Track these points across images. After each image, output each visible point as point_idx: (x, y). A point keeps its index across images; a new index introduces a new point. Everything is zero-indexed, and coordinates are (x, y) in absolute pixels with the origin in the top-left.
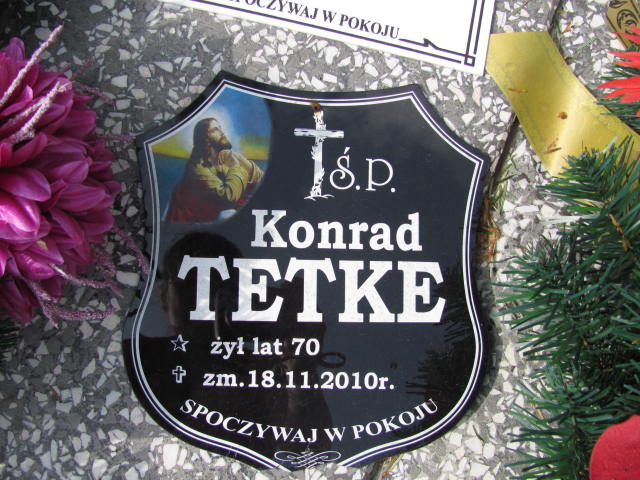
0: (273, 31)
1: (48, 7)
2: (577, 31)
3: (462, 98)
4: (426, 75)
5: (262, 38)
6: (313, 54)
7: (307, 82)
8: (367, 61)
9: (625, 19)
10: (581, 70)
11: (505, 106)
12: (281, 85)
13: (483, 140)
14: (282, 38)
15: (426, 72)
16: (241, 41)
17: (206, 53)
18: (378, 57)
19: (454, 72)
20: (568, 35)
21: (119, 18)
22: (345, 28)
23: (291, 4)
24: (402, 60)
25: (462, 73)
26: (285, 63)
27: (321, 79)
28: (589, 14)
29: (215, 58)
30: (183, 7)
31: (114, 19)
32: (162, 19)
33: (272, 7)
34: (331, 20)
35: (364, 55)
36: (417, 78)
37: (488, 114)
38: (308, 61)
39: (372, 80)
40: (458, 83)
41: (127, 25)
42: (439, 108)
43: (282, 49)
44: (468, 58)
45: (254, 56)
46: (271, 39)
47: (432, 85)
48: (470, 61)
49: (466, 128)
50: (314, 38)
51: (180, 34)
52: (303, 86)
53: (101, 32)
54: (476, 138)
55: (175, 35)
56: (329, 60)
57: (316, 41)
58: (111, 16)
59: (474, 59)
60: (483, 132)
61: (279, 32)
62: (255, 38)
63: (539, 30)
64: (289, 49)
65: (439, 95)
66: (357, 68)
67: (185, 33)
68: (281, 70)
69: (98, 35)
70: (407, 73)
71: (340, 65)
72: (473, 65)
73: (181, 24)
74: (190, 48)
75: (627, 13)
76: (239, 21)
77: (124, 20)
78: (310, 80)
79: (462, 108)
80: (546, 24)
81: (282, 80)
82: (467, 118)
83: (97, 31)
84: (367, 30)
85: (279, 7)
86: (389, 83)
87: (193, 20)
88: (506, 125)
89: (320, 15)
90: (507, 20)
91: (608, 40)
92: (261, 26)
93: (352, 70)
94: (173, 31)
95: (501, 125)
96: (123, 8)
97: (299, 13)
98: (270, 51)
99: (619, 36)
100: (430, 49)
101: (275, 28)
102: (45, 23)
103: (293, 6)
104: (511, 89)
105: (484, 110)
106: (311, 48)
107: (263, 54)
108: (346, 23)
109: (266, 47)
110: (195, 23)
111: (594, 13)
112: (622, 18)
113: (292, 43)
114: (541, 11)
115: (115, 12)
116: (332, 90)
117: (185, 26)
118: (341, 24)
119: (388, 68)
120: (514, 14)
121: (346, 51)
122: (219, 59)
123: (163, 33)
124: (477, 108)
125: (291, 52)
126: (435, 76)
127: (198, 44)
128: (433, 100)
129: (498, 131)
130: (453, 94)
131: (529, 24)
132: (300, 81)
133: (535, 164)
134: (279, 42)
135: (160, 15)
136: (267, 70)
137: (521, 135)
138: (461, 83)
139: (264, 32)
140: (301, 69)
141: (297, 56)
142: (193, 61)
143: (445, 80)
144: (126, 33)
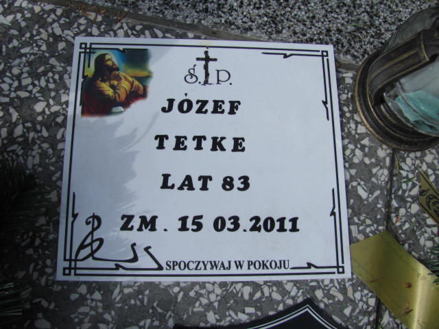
0: (203, 285)
1: (40, 302)
2: (404, 219)
3: (341, 297)
4: (313, 289)
5: (196, 292)
6: (234, 295)
7: (235, 317)
8: (273, 291)
9: (432, 202)
10: (412, 247)
11: (370, 294)
12: (218, 324)
13: (361, 324)
14: (211, 289)
15: (313, 286)
16: (183, 298)
17: (160, 314)
18: (279, 284)
19: (332, 281)
20: (398, 224)
21: (92, 300)
22: (253, 271)
23: (211, 262)
24: (295, 283)
25: (337, 280)
26: (217, 307)
27: (244, 313)
28: (408, 205)
29: (168, 316)
30: (135, 283)
31: (89, 302)
32: (123, 294)
33: (199, 268)
34: (241, 267)
35: (269, 287)
36: (309, 293)
37: (361, 304)
38: (232, 301)
39: (278, 303)
40: (336, 288)
41: (100, 304)
42: (327, 310)
43: (213, 297)
44: (339, 268)
45: (194, 307)
46: (203, 291)
47: (319, 294)
48: (341, 270)
49: (348, 319)
50: (233, 283)
51: (138, 303)
52: (233, 321)
53: (81, 314)
54: (356, 324)
55: (135, 305)
56: (246, 297)
57: (234, 284)
58: (87, 299)
59: (343, 267)
60: (360, 318)
61: (207, 285)
62: (192, 294)
63: (380, 231)
64: (217, 296)
65: (325, 300)
66: (266, 297)
67: (142, 301)
68: (215, 313)
69: (81, 317)
70: (301, 291)
71: (254, 298)
72: (343, 272)
73: (138, 296)
74: (148, 312)
75: (431, 197)
76: (178, 284)
77: (96, 301)
78: (237, 315)
79: (342, 305)
80: (384, 225)
81: (218, 320)
82: (347, 311)
83: (79, 313)
84: (267, 268)
85: (203, 267)
86: (290, 302)
87: (145, 290)
88: (374, 308)
89: (233, 265)
90: (358, 230)
91: (424, 220)
92: (194, 284)
93: (264, 300)
94: (133, 302)
95: (371, 309)
96: (94, 292)
97: (218, 268)
98: (204, 301)
99: (431, 215)
100: (313, 270)
101: (205, 283)
102: (40, 315)
103: (213, 264)
104: (371, 282)
105: (357, 302)
106: (232, 291)
107: (200, 304)
108: (252, 267)
109: (201, 298)
110: (147, 292)
111: (412, 203)
112: (429, 202)
113: (218, 291)
114: (379, 217)
115: (88, 296)
116: (254, 318)
117: (140, 297)
118: (249, 269)
119: (287, 291)
120: (362, 225)
121: (256, 287)
122: (170, 316)
123: (127, 305)
124: (353, 302)
125: (219, 298)
126: (319, 287)
127: (153, 308)
128: (322, 306)
129: (369, 314)
130: (334, 297)
131: (373, 228)
132: (230, 318)
133: (398, 325)
134: (209, 293)
135: (121, 291)
136: (206, 316)
137: (384, 307)
138: (338, 287)
139: (197, 288)
140: (229, 309)
141: (224, 299)
142: (152, 322)
143: (327, 288)
144: (100, 310)
